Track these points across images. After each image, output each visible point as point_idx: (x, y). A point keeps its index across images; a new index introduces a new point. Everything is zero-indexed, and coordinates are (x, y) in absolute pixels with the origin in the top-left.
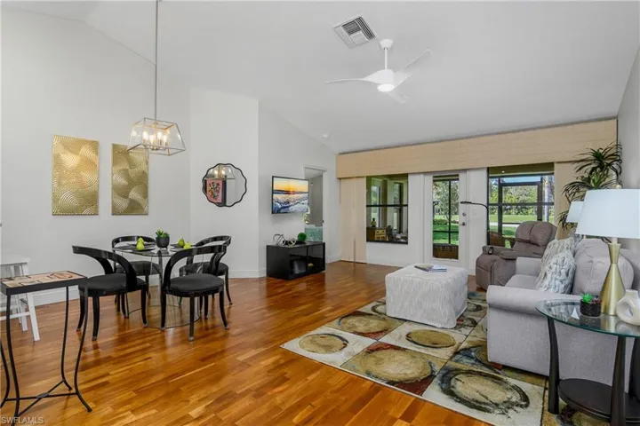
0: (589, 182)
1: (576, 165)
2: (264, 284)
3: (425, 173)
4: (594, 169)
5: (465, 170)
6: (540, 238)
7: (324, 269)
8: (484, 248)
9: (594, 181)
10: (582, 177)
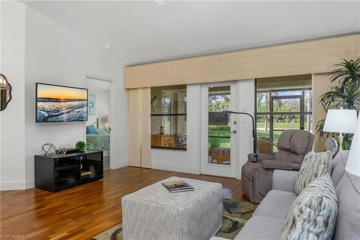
0: (343, 92)
1: (331, 76)
2: (32, 195)
3: (201, 84)
4: (347, 79)
5: (235, 81)
6: (299, 148)
7: (102, 177)
8: (249, 156)
9: (347, 89)
10: (336, 87)
